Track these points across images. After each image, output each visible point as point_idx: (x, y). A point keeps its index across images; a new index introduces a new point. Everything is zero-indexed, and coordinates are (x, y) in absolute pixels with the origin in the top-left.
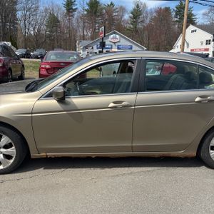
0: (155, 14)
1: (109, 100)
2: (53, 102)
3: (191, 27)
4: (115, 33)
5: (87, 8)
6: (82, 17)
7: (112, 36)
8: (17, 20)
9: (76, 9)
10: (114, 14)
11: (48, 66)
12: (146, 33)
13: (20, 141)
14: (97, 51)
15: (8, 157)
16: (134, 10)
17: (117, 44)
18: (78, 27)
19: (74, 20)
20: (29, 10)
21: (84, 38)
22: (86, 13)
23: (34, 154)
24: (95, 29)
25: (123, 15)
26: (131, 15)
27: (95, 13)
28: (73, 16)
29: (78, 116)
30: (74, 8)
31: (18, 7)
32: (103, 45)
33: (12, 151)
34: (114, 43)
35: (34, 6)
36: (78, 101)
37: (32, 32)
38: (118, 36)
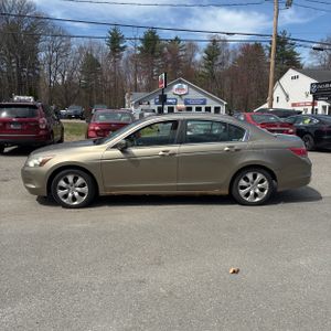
0: (240, 53)
1: (159, 150)
2: (117, 152)
3: (291, 72)
4: (180, 81)
5: (140, 45)
6: (134, 58)
7: (176, 86)
8: (38, 63)
9: (124, 47)
10: (181, 53)
11: (97, 128)
12: (228, 80)
13: (93, 183)
14: (156, 107)
15: (81, 194)
16: (209, 47)
17: (184, 97)
18: (128, 72)
19: (122, 63)
20: (56, 49)
21: (136, 88)
22: (138, 52)
23: (102, 192)
24: (153, 75)
25: (193, 55)
26: (205, 55)
27: (153, 52)
28: (120, 57)
29: (135, 161)
30: (121, 45)
31: (40, 45)
32: (163, 99)
33: (86, 189)
34: (180, 96)
35: (63, 44)
36: (136, 151)
37: (60, 81)
38: (185, 86)
